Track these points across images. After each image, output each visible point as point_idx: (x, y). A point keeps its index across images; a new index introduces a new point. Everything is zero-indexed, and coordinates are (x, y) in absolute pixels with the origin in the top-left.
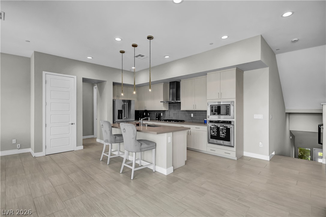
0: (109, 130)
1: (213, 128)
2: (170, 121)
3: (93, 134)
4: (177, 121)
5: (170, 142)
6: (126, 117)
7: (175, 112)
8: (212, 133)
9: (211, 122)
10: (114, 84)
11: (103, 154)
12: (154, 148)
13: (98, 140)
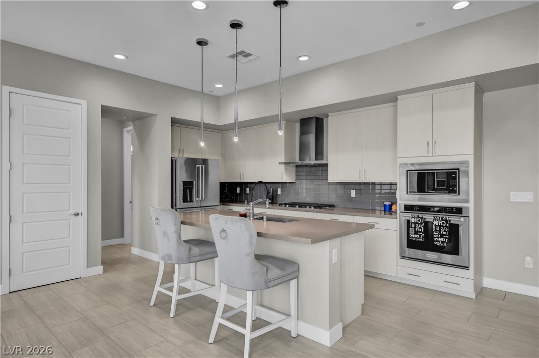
0: (175, 232)
1: (415, 223)
2: (302, 205)
3: (122, 236)
4: (319, 206)
5: (336, 261)
6: (202, 199)
7: (312, 186)
8: (411, 236)
9: (408, 208)
10: (174, 122)
11: (157, 288)
12: (295, 278)
13: (135, 251)
